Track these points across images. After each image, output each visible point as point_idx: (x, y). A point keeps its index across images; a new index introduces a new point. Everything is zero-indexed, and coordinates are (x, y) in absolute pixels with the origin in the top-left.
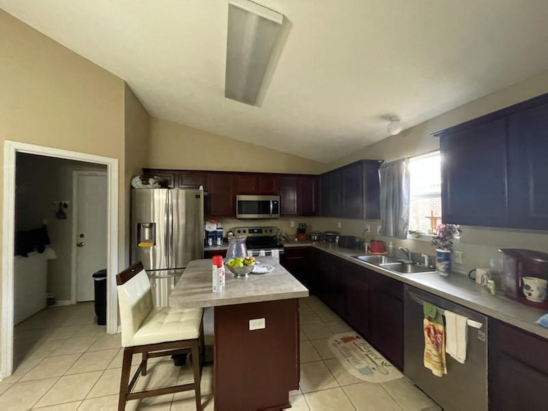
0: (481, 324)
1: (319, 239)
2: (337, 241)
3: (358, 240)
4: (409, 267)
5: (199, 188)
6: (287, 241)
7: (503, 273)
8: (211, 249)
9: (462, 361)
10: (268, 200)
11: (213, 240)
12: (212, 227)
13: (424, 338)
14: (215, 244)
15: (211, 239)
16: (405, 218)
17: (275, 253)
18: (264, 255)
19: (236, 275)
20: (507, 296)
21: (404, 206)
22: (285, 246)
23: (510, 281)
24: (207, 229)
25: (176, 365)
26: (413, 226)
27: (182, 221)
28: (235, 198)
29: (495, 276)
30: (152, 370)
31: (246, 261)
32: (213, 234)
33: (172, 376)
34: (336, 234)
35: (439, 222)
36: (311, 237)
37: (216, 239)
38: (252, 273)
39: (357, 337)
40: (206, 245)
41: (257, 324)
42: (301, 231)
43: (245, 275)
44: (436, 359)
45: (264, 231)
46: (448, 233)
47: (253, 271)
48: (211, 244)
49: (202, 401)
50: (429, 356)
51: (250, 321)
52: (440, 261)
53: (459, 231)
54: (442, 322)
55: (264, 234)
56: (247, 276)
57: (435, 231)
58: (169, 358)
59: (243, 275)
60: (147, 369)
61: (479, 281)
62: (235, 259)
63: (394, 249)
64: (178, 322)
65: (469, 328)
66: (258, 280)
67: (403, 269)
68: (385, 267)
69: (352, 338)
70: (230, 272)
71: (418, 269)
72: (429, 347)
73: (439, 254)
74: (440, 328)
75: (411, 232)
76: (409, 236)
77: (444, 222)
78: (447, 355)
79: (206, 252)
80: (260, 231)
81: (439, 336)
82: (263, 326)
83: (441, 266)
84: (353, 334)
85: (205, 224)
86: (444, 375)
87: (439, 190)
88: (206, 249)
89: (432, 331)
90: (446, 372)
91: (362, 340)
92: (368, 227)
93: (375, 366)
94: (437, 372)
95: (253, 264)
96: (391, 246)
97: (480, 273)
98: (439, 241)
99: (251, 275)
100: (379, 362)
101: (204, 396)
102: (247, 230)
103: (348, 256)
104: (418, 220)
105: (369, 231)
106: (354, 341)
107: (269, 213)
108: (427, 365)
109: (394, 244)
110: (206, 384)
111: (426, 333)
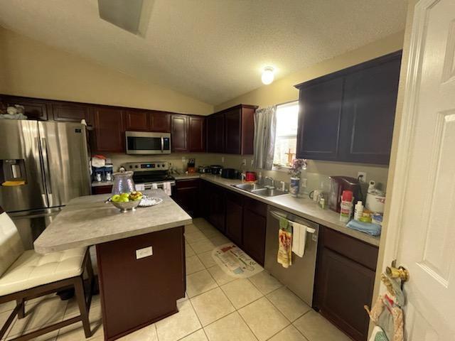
0: (314, 230)
1: (206, 171)
2: (221, 173)
3: (236, 172)
4: (272, 191)
5: (80, 122)
6: (178, 174)
7: (330, 193)
8: (100, 184)
9: (301, 256)
10: (159, 137)
11: (101, 176)
12: (99, 163)
13: (278, 243)
14: (104, 179)
15: (99, 175)
16: (271, 154)
17: (167, 185)
18: (156, 188)
19: (122, 210)
20: (330, 208)
21: (271, 144)
22: (176, 178)
23: (333, 199)
24: (94, 165)
25: (62, 299)
26: (276, 161)
27: (65, 157)
28: (123, 135)
29: (325, 195)
30: (33, 311)
31: (132, 196)
32: (101, 170)
33: (58, 311)
34: (220, 167)
35: (294, 157)
36: (199, 170)
37: (106, 175)
38: (139, 206)
39: (234, 246)
40: (94, 180)
41: (144, 253)
42: (191, 165)
43: (131, 209)
44: (286, 257)
45: (156, 166)
46: (299, 165)
47: (141, 204)
48: (100, 179)
49: (92, 328)
50: (281, 255)
51: (137, 251)
52: (292, 186)
53: (306, 164)
54: (291, 230)
55: (156, 168)
56: (134, 210)
57: (290, 164)
58: (55, 294)
59: (129, 210)
60: (25, 312)
61: (315, 199)
62: (120, 195)
63: (262, 177)
64: (56, 262)
65: (308, 233)
66: (144, 213)
67: (267, 193)
68: (255, 192)
69: (230, 248)
70: (115, 207)
71: (278, 193)
72: (281, 248)
73: (292, 181)
74: (289, 235)
75: (275, 165)
76: (273, 168)
77: (297, 157)
78: (293, 252)
79: (93, 188)
80: (152, 166)
81: (288, 240)
82: (150, 253)
83: (293, 190)
84: (231, 244)
85: (91, 160)
86: (289, 266)
87: (295, 133)
88: (94, 185)
89: (284, 238)
90: (291, 264)
91: (237, 248)
92: (245, 161)
93: (245, 265)
94: (285, 265)
95: (140, 198)
96: (260, 176)
97: (316, 193)
98: (292, 171)
99: (138, 209)
100: (248, 262)
101: (93, 323)
102: (140, 165)
103: (229, 185)
104: (280, 156)
105: (245, 164)
106: (231, 250)
107: (161, 149)
108: (279, 261)
109: (263, 174)
110: (95, 312)
111: (280, 239)
